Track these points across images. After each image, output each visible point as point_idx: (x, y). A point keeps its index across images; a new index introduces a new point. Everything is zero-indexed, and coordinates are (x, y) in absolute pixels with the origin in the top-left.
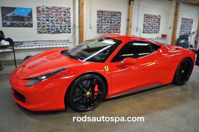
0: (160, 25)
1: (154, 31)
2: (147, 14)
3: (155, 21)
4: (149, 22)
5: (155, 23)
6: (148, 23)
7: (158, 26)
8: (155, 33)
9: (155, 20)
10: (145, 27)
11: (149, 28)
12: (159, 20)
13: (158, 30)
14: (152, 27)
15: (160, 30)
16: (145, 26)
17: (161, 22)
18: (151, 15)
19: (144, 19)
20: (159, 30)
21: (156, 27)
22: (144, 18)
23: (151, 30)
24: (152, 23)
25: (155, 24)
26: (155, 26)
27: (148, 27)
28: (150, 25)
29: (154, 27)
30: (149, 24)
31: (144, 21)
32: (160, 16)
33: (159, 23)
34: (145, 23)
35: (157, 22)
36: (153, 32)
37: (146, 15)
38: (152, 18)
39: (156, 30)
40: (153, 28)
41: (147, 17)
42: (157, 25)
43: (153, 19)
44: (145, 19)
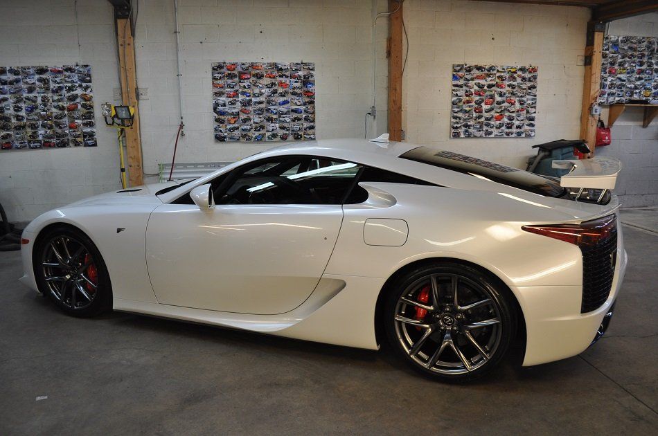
0: (312, 102)
1: (281, 132)
2: (229, 60)
3: (280, 90)
4: (243, 93)
5: (282, 95)
6: (241, 98)
7: (303, 108)
8: (291, 137)
9: (281, 84)
10: (222, 117)
11: (245, 121)
12: (307, 81)
13: (306, 125)
14: (266, 114)
15: (317, 124)
16: (222, 113)
17: (319, 89)
18: (253, 65)
19: (215, 85)
20: (312, 128)
21: (295, 115)
22: (214, 79)
23: (263, 127)
24: (262, 99)
25: (286, 102)
26: (283, 109)
27: (243, 116)
28: (250, 108)
29: (281, 114)
30: (246, 104)
31: (218, 94)
32: (306, 64)
33: (310, 95)
34: (223, 99)
35: (294, 94)
36: (274, 136)
37: (220, 67)
38: (259, 76)
39: (296, 126)
40: (270, 120)
41: (231, 76)
42: (297, 103)
43: (266, 81)
44: (221, 82)
